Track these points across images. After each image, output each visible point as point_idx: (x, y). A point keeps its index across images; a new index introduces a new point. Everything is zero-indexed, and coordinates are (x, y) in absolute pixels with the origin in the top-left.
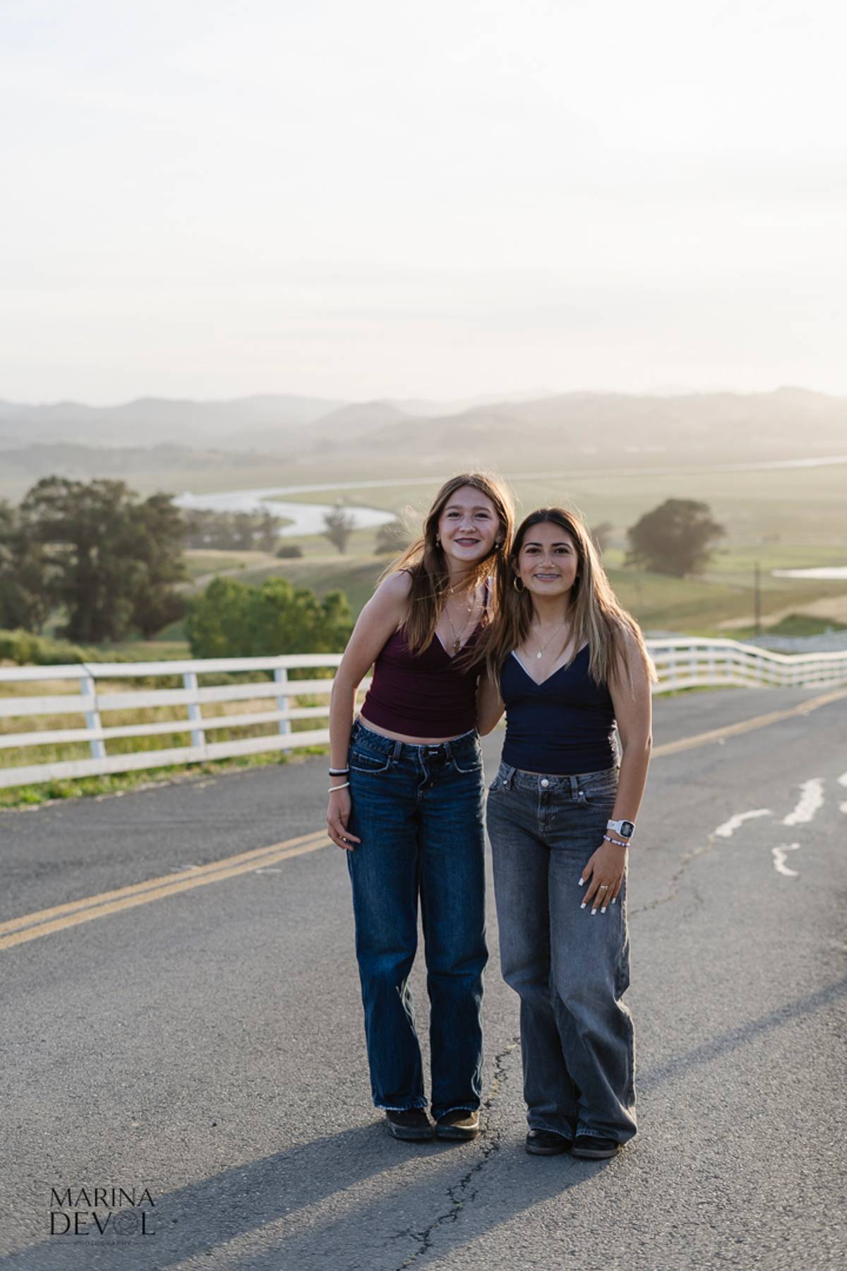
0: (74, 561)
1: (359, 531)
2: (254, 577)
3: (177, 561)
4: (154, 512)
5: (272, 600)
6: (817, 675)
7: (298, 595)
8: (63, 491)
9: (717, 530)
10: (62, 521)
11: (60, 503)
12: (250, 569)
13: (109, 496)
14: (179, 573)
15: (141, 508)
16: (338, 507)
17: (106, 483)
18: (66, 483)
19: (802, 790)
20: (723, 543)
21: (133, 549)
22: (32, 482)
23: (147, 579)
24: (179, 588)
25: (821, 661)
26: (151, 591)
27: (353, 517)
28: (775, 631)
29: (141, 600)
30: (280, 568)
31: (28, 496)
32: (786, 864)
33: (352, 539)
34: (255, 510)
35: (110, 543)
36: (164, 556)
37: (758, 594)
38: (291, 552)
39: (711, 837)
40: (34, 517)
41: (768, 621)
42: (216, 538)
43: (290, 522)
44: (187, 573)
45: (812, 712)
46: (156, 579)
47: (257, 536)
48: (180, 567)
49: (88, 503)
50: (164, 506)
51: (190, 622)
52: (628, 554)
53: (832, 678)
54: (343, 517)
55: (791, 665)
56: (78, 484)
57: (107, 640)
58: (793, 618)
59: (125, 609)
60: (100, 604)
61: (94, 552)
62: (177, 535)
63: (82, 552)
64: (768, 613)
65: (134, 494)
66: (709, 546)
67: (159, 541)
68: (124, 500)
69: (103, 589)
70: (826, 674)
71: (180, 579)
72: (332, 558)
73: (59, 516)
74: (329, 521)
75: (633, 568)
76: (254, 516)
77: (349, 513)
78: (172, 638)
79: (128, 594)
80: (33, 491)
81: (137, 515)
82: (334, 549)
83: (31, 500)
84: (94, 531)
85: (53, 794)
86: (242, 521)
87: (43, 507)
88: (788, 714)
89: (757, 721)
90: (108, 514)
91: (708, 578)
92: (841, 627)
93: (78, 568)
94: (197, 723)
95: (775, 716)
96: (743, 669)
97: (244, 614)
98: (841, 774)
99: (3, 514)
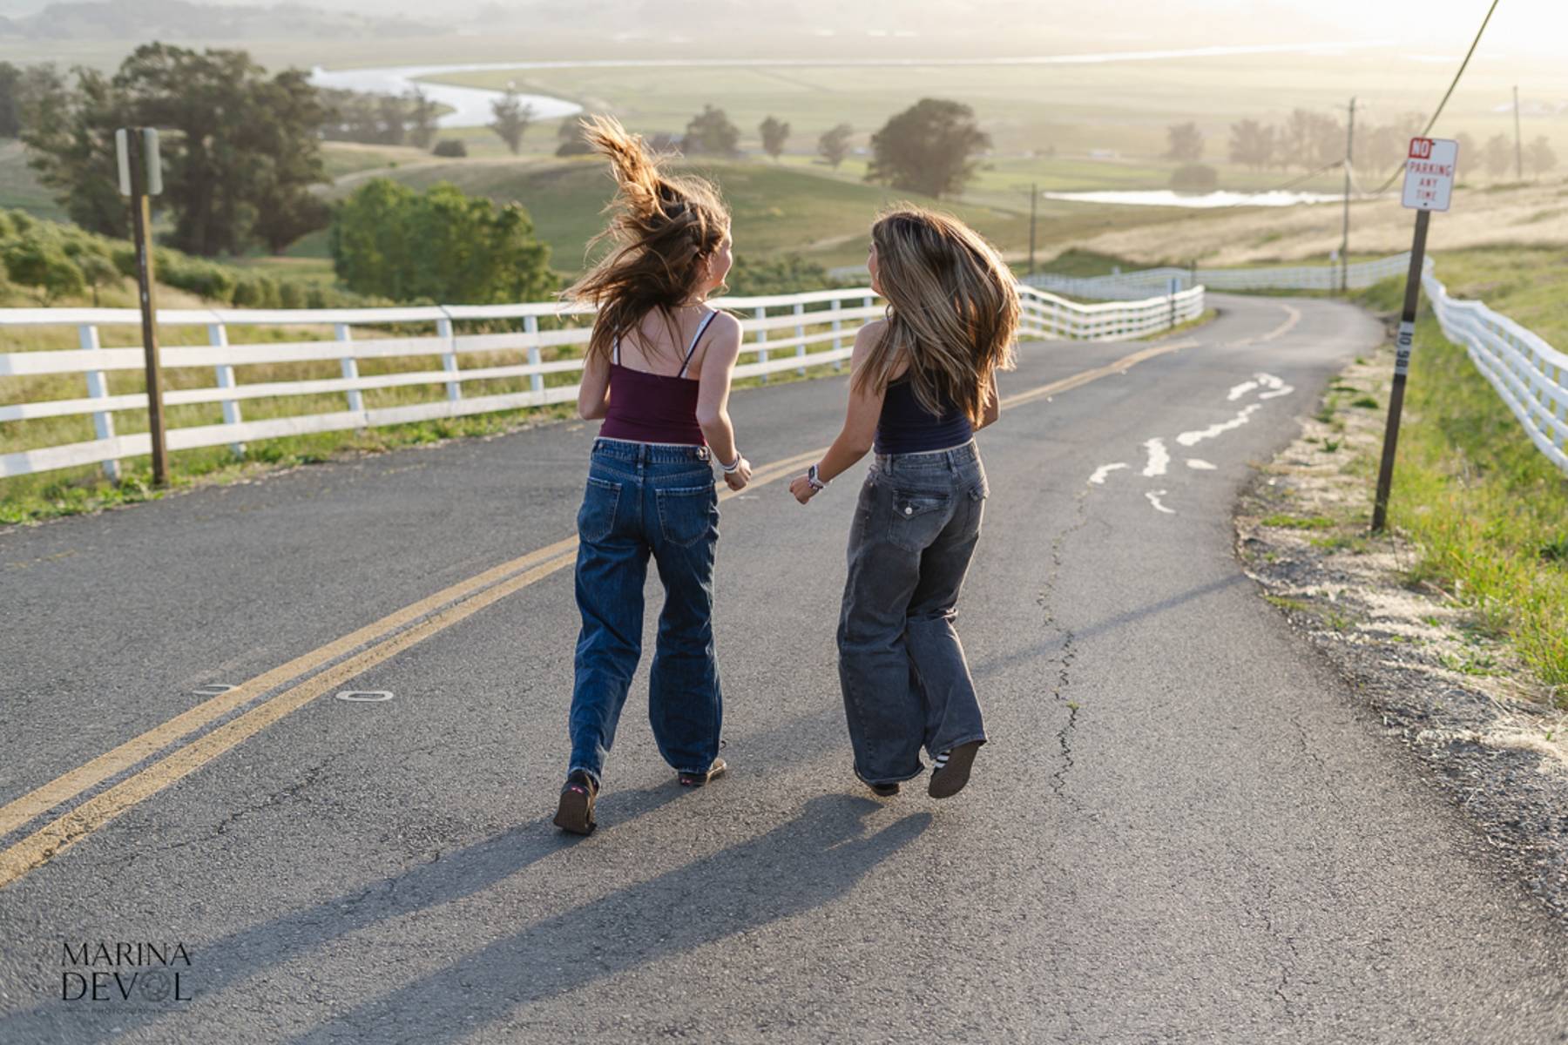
0: (183, 151)
1: (536, 124)
2: (409, 178)
3: (315, 155)
4: (285, 92)
5: (441, 209)
6: (1114, 327)
7: (473, 206)
8: (170, 62)
9: (980, 139)
10: (167, 100)
11: (164, 77)
12: (402, 168)
13: (228, 71)
14: (315, 170)
15: (267, 86)
16: (509, 92)
17: (223, 54)
18: (174, 52)
19: (1147, 448)
20: (988, 156)
21: (257, 138)
22: (129, 48)
23: (274, 177)
24: (314, 189)
25: (1121, 311)
26: (279, 193)
27: (529, 106)
28: (1051, 268)
29: (268, 204)
30: (440, 168)
31: (122, 68)
32: (1162, 503)
33: (528, 134)
34: (406, 92)
35: (226, 131)
36: (297, 149)
37: (1033, 220)
38: (452, 149)
39: (1088, 483)
40: (133, 94)
41: (1043, 255)
42: (356, 127)
43: (450, 110)
44: (325, 171)
45: (1128, 370)
46: (286, 178)
47: (408, 126)
48: (317, 164)
49: (201, 79)
50: (299, 86)
51: (337, 233)
52: (871, 166)
53: (1130, 330)
54: (517, 105)
55: (1088, 315)
56: (190, 53)
57: (224, 252)
58: (1072, 253)
59: (248, 215)
60: (217, 205)
61: (208, 141)
62: (314, 124)
63: (193, 141)
64: (1041, 248)
65: (262, 70)
66: (970, 159)
67: (291, 131)
68: (247, 76)
69: (218, 189)
70: (1124, 326)
71: (314, 179)
72: (499, 157)
73: (165, 94)
74: (499, 110)
75: (877, 182)
76: (404, 100)
77: (524, 100)
78: (309, 253)
79: (250, 197)
80: (130, 60)
81: (263, 96)
82: (505, 146)
83: (128, 73)
84: (210, 114)
85: (443, 434)
86: (391, 108)
87: (142, 81)
88: (1103, 372)
89: (1078, 379)
90: (226, 94)
91: (966, 198)
92: (1130, 267)
93: (188, 160)
94: (537, 368)
95: (1092, 374)
96: (1038, 319)
97: (406, 227)
98: (1177, 435)
99: (91, 87)
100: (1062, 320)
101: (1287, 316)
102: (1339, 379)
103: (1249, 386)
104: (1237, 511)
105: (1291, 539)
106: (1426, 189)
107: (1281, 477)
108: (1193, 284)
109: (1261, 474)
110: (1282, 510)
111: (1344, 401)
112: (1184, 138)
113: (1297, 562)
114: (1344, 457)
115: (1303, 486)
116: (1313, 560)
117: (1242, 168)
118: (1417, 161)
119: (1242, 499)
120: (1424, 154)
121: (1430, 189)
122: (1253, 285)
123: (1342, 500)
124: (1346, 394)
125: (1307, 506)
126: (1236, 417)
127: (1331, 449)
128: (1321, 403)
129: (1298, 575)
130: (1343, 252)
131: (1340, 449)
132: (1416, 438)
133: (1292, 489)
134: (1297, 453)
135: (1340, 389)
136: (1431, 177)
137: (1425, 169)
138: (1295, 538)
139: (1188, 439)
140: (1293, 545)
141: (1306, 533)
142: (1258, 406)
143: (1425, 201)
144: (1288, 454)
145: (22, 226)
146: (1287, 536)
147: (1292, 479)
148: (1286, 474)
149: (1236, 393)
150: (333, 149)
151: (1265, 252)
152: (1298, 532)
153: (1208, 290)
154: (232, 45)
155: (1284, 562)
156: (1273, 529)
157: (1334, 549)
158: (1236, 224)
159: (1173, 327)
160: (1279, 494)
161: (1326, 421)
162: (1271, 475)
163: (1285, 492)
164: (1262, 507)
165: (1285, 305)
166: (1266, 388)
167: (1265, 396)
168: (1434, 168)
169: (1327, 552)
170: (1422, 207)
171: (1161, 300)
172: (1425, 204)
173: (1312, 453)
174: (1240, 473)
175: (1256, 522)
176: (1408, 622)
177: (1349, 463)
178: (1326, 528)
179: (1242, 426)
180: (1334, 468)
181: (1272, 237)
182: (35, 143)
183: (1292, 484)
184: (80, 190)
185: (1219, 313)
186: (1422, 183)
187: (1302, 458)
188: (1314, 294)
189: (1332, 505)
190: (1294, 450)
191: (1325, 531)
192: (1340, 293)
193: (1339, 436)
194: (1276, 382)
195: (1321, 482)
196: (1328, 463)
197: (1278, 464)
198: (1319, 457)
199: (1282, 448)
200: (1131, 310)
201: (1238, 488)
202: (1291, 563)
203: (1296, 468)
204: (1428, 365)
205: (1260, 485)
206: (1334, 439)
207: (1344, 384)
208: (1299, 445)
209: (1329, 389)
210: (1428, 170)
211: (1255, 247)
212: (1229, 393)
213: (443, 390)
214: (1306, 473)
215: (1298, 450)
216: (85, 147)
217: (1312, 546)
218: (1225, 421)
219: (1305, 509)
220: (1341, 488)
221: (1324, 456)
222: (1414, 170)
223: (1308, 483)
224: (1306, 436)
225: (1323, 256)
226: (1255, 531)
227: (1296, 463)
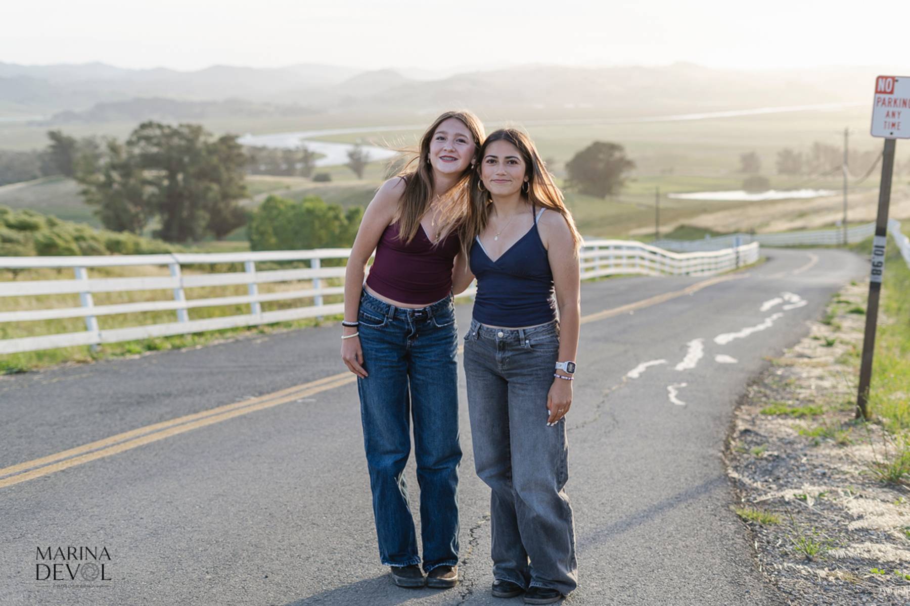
0: (166, 183)
1: (372, 163)
2: (296, 195)
3: (241, 183)
4: (224, 148)
5: (310, 212)
6: (699, 268)
7: (330, 209)
8: (158, 132)
9: (629, 164)
10: (157, 154)
11: (155, 141)
12: (293, 190)
13: (191, 136)
14: (242, 192)
15: (214, 144)
16: (357, 145)
17: (189, 127)
18: (160, 126)
19: (689, 347)
20: (633, 173)
21: (209, 174)
22: (134, 125)
23: (219, 197)
24: (242, 203)
25: (703, 258)
26: (222, 205)
27: (368, 153)
28: (669, 236)
29: (215, 212)
30: (316, 189)
31: (132, 135)
32: (677, 397)
33: (367, 169)
34: (297, 148)
35: (192, 170)
36: (231, 180)
37: (658, 210)
38: (323, 178)
39: (625, 378)
40: (137, 151)
41: (665, 229)
42: (269, 167)
43: (322, 156)
44: (248, 192)
45: (695, 293)
46: (226, 196)
47: (299, 166)
48: (243, 188)
49: (176, 141)
50: (231, 143)
51: (250, 228)
52: (565, 181)
53: (710, 270)
54: (360, 153)
55: (681, 260)
56: (169, 127)
57: (190, 240)
58: (682, 227)
59: (203, 218)
60: (185, 214)
61: (180, 177)
62: (241, 165)
63: (172, 177)
64: (664, 224)
65: (210, 135)
66: (623, 175)
67: (228, 169)
68: (202, 139)
69: (187, 204)
70: (706, 267)
71: (242, 196)
72: (353, 182)
73: (155, 150)
74: (351, 155)
76: (297, 151)
77: (365, 150)
78: (237, 239)
79: (205, 207)
80: (136, 132)
81: (212, 150)
82: (354, 176)
83: (134, 139)
84: (180, 161)
85: (150, 348)
86: (288, 155)
87: (143, 143)
88: (678, 294)
89: (657, 299)
90: (190, 149)
91: (622, 198)
92: (715, 234)
93: (169, 188)
94: (255, 297)
95: (670, 295)
96: (646, 263)
97: (290, 222)
98: (716, 335)
99: (114, 149)
100: (663, 264)
101: (810, 259)
102: (838, 296)
103: (776, 301)
104: (743, 400)
105: (783, 429)
106: (891, 120)
107: (787, 368)
108: (752, 241)
109: (772, 365)
110: (782, 398)
111: (841, 309)
112: (750, 161)
113: (784, 456)
114: (839, 350)
115: (804, 375)
116: (799, 453)
117: (784, 177)
118: (882, 96)
119: (750, 389)
120: (889, 90)
121: (896, 120)
122: (791, 242)
123: (834, 387)
124: (843, 305)
125: (804, 394)
126: (763, 322)
127: (830, 344)
128: (825, 312)
129: (781, 472)
130: (845, 222)
131: (837, 344)
132: (893, 335)
133: (793, 378)
134: (804, 348)
135: (839, 302)
136: (896, 109)
137: (889, 102)
138: (787, 428)
139: (722, 339)
140: (784, 435)
141: (798, 421)
142: (780, 315)
143: (890, 131)
144: (798, 349)
145: (52, 224)
146: (780, 425)
147: (797, 369)
148: (791, 365)
149: (767, 306)
150: (252, 179)
151: (799, 223)
152: (790, 422)
153: (762, 246)
154: (194, 122)
155: (770, 455)
156: (770, 418)
157: (819, 439)
158: (780, 208)
159: (738, 268)
160: (784, 382)
161: (828, 324)
162: (779, 366)
163: (788, 381)
164: (766, 396)
165: (810, 254)
166: (788, 302)
167: (787, 307)
168: (898, 102)
169: (813, 443)
170: (889, 136)
171: (730, 251)
172: (892, 134)
173: (815, 348)
174: (754, 366)
175: (757, 410)
176: (889, 538)
177: (842, 355)
178: (815, 416)
179: (768, 329)
180: (831, 359)
181: (802, 215)
182: (82, 181)
183: (794, 374)
184: (107, 206)
185: (768, 259)
186: (888, 115)
187: (808, 352)
188: (827, 247)
189: (825, 392)
190: (801, 345)
191: (814, 420)
192: (843, 246)
193: (837, 335)
194: (795, 298)
195: (818, 372)
196: (826, 355)
197: (788, 356)
198: (821, 351)
199: (790, 346)
200: (710, 258)
201: (749, 379)
202: (778, 457)
203: (801, 360)
204: (900, 284)
205: (769, 375)
206: (832, 337)
207: (842, 298)
208: (806, 342)
209: (831, 302)
210: (892, 103)
211: (792, 220)
212: (761, 305)
213: (172, 315)
214: (807, 364)
215: (806, 346)
216: (109, 182)
217: (799, 436)
218: (754, 325)
219: (801, 396)
220: (834, 376)
221: (825, 350)
222: (880, 104)
223: (809, 372)
224: (812, 335)
225: (832, 225)
226: (753, 422)
227: (801, 356)
